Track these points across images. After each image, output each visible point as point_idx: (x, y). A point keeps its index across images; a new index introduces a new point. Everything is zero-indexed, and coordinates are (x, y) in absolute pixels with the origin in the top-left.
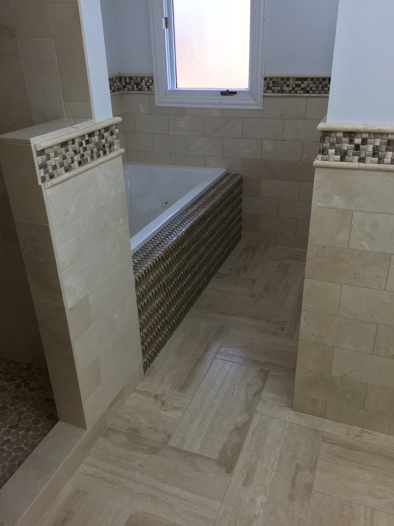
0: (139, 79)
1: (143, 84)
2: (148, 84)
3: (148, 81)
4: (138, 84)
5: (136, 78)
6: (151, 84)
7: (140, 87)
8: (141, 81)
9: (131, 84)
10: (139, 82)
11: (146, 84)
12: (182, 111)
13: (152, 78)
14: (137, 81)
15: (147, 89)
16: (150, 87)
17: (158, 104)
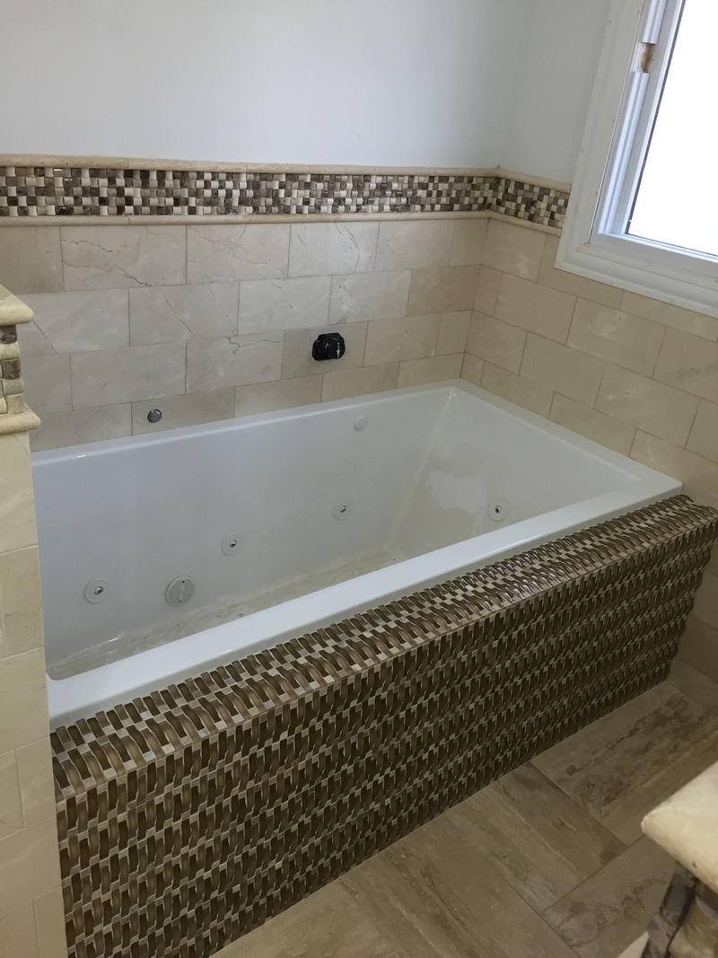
0: (536, 190)
1: (543, 205)
2: (554, 208)
3: (556, 200)
4: (530, 203)
5: (532, 187)
6: (560, 210)
7: (533, 210)
8: (540, 198)
9: (515, 201)
10: (535, 199)
11: (548, 208)
12: (614, 298)
13: (565, 195)
14: (530, 195)
15: (547, 220)
16: (557, 216)
17: (562, 264)
